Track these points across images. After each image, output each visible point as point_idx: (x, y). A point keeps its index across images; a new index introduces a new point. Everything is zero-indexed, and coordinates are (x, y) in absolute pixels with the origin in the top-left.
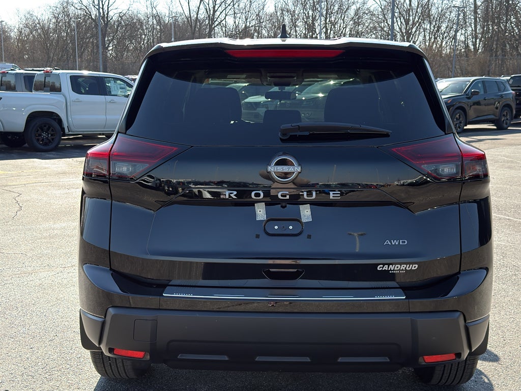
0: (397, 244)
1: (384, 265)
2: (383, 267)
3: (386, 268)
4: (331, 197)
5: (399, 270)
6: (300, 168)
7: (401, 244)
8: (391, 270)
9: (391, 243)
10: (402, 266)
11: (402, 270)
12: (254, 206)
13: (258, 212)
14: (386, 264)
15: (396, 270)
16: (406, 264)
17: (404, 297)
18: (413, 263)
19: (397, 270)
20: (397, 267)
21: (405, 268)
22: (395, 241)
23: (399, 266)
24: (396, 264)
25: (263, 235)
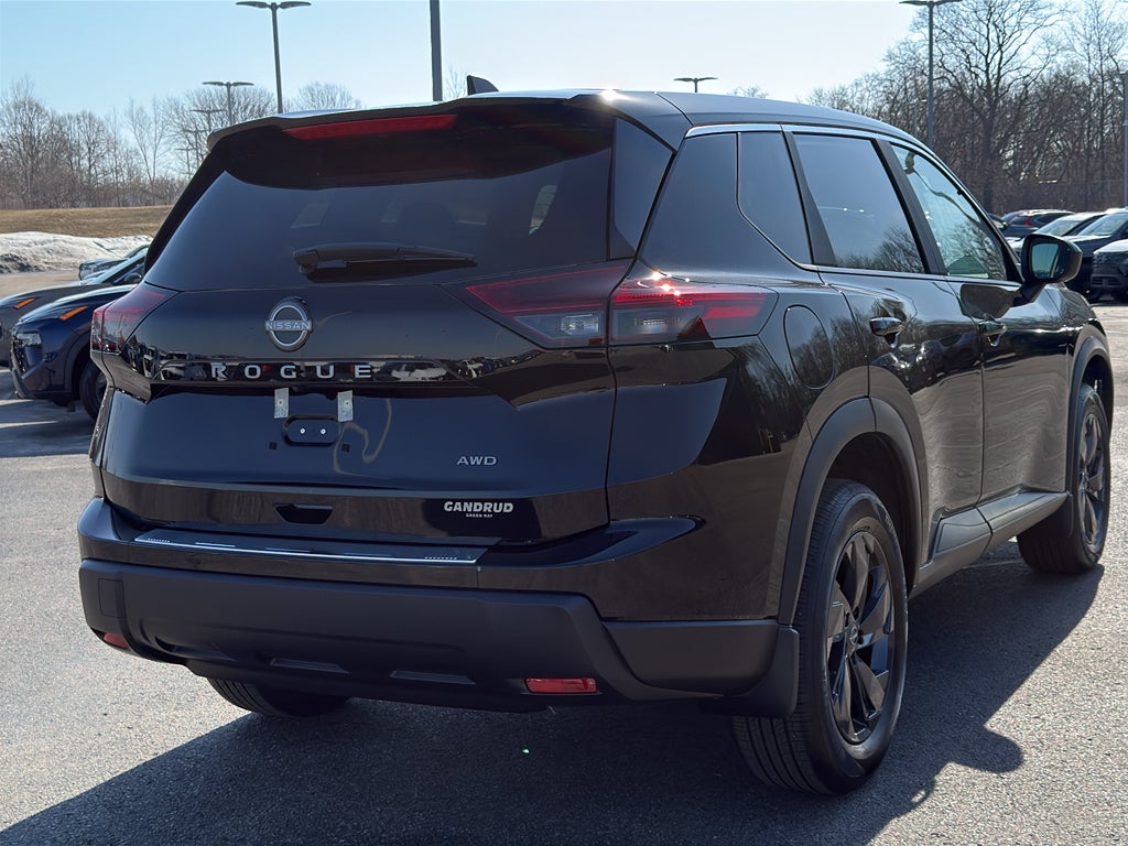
0: (479, 463)
1: (454, 501)
2: (453, 506)
3: (458, 507)
4: (357, 376)
5: (482, 512)
6: (309, 323)
7: (485, 463)
8: (467, 512)
9: (469, 461)
10: (486, 504)
11: (487, 513)
12: (273, 394)
13: (278, 405)
14: (458, 501)
15: (476, 513)
16: (493, 501)
17: (474, 561)
18: (504, 501)
19: (479, 513)
20: (478, 507)
21: (492, 509)
22: (477, 458)
23: (480, 504)
24: (474, 501)
25: (281, 444)
